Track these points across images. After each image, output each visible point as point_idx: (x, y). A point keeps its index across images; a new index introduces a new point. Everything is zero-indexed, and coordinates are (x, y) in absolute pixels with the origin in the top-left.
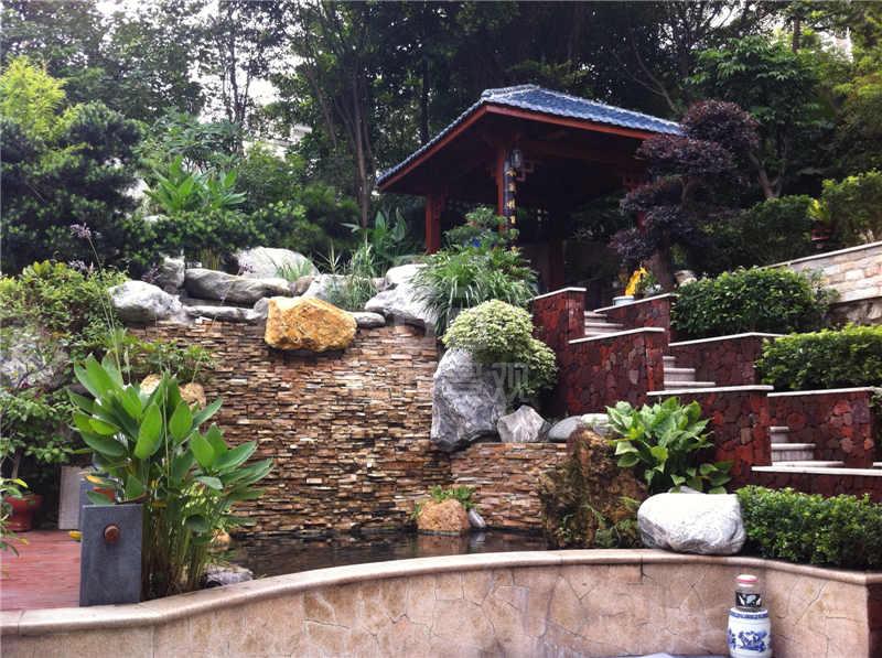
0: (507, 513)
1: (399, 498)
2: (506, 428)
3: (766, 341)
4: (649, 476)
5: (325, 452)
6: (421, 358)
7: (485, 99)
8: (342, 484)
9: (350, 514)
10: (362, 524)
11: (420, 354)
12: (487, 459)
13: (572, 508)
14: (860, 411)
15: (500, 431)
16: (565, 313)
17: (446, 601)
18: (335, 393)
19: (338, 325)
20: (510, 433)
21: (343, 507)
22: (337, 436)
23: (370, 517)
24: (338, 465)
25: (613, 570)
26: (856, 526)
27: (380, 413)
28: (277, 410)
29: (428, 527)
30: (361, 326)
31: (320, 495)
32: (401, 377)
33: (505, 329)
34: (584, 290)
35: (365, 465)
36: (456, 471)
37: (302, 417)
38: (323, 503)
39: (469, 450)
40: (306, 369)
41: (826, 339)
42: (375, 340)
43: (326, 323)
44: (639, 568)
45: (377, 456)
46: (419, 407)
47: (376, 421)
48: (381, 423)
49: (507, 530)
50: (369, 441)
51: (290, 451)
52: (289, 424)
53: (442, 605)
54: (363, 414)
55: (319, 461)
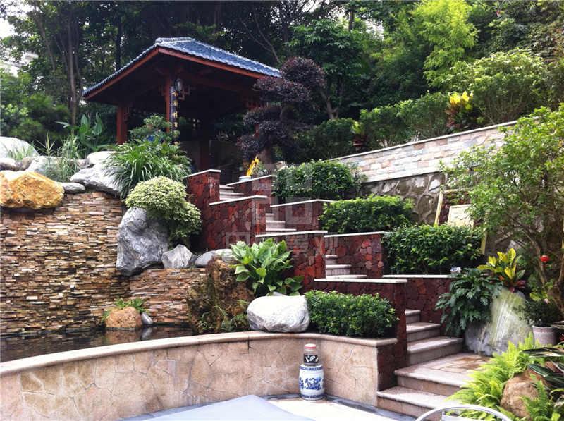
0: (167, 314)
1: (93, 308)
2: (168, 259)
3: (325, 204)
4: (255, 286)
5: (40, 278)
6: (111, 214)
7: (158, 44)
8: (53, 299)
9: (58, 319)
10: (67, 326)
11: (110, 212)
12: (154, 280)
13: (207, 309)
14: (376, 246)
15: (164, 261)
16: (207, 186)
17: (123, 373)
18: (48, 238)
19: (50, 191)
20: (170, 263)
21: (53, 315)
22: (49, 267)
23: (73, 321)
24: (49, 287)
25: (231, 346)
26: (371, 312)
27: (81, 251)
28: (5, 250)
29: (113, 326)
30: (67, 192)
31: (37, 308)
32: (96, 227)
33: (168, 195)
34: (220, 171)
35: (69, 286)
36: (133, 288)
37: (23, 255)
38: (39, 312)
39: (142, 274)
40: (26, 221)
41: (359, 203)
42: (78, 202)
43: (42, 189)
44: (247, 343)
45: (78, 280)
46: (108, 247)
47: (77, 256)
48: (81, 258)
49: (167, 325)
50: (72, 270)
51: (14, 277)
52: (14, 259)
53: (119, 375)
54: (68, 252)
55: (36, 284)
